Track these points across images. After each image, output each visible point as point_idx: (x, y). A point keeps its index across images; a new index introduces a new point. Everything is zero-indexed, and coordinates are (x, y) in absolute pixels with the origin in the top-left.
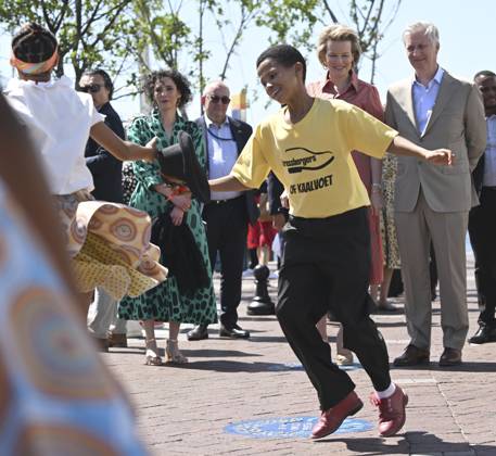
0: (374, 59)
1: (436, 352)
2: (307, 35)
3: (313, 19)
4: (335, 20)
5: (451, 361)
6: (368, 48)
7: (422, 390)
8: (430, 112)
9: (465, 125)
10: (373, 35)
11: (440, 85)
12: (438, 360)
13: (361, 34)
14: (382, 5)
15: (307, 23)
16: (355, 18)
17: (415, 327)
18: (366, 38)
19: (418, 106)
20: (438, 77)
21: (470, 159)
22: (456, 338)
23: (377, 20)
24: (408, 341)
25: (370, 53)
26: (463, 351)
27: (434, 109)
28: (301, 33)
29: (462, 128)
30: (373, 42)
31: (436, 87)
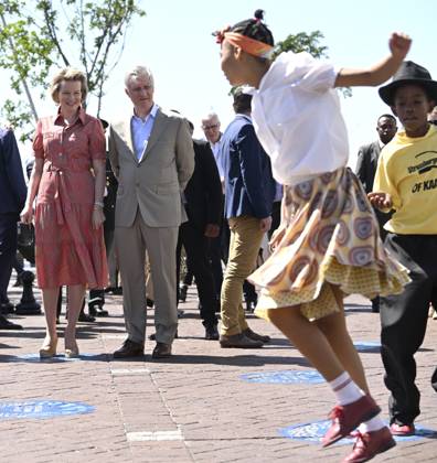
0: (100, 96)
1: (150, 347)
2: (44, 75)
3: (49, 62)
4: (67, 63)
5: (163, 355)
6: (96, 87)
7: (137, 378)
8: (146, 142)
9: (176, 153)
10: (100, 76)
11: (155, 119)
12: (151, 353)
13: (89, 75)
14: (107, 50)
15: (44, 65)
16: (84, 61)
17: (133, 325)
18: (93, 78)
19: (136, 137)
20: (153, 113)
21: (180, 182)
22: (167, 334)
23: (103, 63)
24: (125, 337)
25: (97, 90)
26: (173, 346)
27: (149, 140)
28: (38, 74)
29: (173, 155)
30: (99, 82)
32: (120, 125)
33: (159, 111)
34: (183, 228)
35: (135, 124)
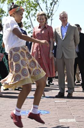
0: (51, 20)
1: (66, 94)
2: (35, 14)
3: (36, 10)
4: (42, 10)
5: (70, 96)
6: (50, 17)
7: (62, 103)
8: (65, 34)
9: (74, 37)
10: (51, 14)
11: (68, 27)
12: (66, 96)
13: (48, 14)
14: (54, 7)
16: (47, 10)
17: (61, 87)
18: (50, 15)
20: (67, 25)
21: (75, 45)
22: (71, 90)
23: (52, 10)
25: (51, 18)
26: (73, 94)
27: (66, 33)
28: (33, 13)
29: (73, 38)
30: (51, 16)
31: (67, 28)
32: (58, 29)
33: (69, 24)
34: (76, 59)
35: (62, 28)
